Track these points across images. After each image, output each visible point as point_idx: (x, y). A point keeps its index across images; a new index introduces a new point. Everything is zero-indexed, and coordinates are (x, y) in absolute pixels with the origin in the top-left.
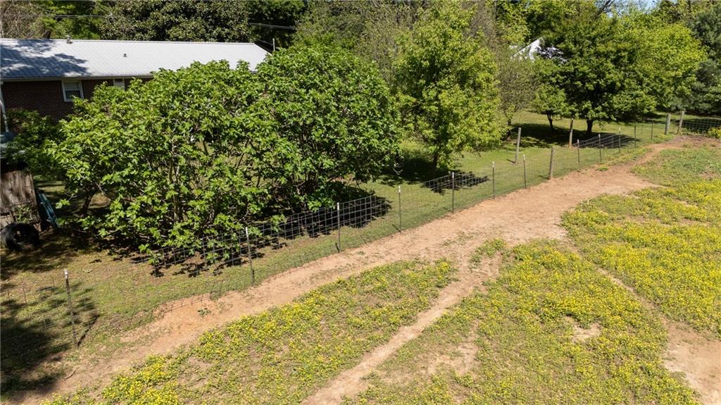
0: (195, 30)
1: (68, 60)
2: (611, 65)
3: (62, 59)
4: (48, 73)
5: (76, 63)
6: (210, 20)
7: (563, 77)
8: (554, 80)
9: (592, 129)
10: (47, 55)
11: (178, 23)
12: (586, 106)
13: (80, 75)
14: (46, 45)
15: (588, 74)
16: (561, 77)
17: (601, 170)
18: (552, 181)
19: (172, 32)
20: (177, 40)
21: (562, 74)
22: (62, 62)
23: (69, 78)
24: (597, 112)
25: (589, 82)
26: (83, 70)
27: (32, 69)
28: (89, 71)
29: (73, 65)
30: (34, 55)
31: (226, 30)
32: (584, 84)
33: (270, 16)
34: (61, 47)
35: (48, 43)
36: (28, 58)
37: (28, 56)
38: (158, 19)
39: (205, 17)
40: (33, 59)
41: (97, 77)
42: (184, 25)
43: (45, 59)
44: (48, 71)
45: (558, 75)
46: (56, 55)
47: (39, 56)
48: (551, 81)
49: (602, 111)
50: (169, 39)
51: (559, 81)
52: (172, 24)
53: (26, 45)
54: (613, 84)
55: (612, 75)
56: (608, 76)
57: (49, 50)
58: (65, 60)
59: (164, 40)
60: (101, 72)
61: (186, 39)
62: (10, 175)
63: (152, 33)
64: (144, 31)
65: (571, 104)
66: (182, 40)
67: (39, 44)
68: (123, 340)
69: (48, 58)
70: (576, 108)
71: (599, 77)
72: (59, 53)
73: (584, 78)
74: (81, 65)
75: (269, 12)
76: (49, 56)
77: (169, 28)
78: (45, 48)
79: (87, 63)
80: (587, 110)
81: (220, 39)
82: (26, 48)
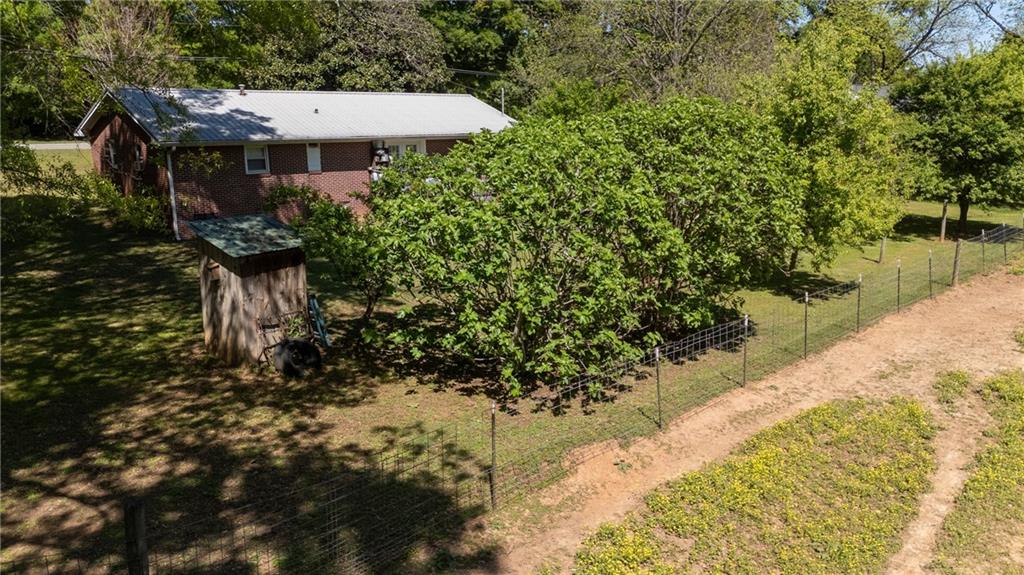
0: (378, 77)
1: (248, 117)
2: (1004, 125)
3: (240, 117)
4: (229, 136)
5: (259, 121)
6: (396, 63)
7: (934, 141)
8: (920, 144)
9: (968, 214)
10: (220, 110)
11: (354, 67)
12: (967, 182)
13: (269, 137)
14: (215, 98)
15: (971, 136)
16: (930, 141)
17: (1015, 274)
18: (959, 289)
19: (346, 79)
20: (352, 90)
21: (932, 136)
22: (242, 120)
23: (257, 141)
24: (986, 190)
25: (974, 148)
26: (271, 131)
27: (208, 130)
28: (279, 132)
29: (257, 124)
30: (205, 111)
31: (418, 76)
32: (966, 151)
33: (457, 57)
34: (233, 101)
35: (217, 95)
36: (198, 114)
37: (197, 111)
38: (329, 61)
39: (390, 58)
40: (206, 116)
41: (291, 140)
42: (362, 69)
43: (220, 116)
44: (228, 132)
45: (926, 138)
46: (232, 111)
47: (211, 112)
48: (915, 146)
49: (993, 190)
50: (342, 89)
51: (928, 146)
52: (346, 68)
53: (190, 98)
54: (1011, 151)
55: (1007, 139)
56: (1001, 140)
57: (220, 103)
58: (244, 118)
59: (335, 90)
60: (294, 133)
61: (366, 89)
62: (282, 273)
63: (320, 80)
64: (308, 78)
65: (945, 178)
66: (360, 90)
67: (206, 96)
68: (545, 502)
69: (223, 115)
70: (952, 184)
71: (990, 142)
72: (234, 108)
73: (965, 142)
74: (266, 124)
75: (456, 52)
76: (224, 112)
77: (342, 74)
78: (215, 101)
79: (272, 121)
80: (968, 189)
81: (409, 88)
82: (191, 101)
